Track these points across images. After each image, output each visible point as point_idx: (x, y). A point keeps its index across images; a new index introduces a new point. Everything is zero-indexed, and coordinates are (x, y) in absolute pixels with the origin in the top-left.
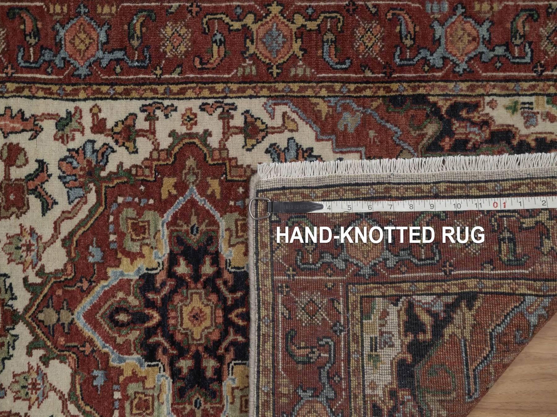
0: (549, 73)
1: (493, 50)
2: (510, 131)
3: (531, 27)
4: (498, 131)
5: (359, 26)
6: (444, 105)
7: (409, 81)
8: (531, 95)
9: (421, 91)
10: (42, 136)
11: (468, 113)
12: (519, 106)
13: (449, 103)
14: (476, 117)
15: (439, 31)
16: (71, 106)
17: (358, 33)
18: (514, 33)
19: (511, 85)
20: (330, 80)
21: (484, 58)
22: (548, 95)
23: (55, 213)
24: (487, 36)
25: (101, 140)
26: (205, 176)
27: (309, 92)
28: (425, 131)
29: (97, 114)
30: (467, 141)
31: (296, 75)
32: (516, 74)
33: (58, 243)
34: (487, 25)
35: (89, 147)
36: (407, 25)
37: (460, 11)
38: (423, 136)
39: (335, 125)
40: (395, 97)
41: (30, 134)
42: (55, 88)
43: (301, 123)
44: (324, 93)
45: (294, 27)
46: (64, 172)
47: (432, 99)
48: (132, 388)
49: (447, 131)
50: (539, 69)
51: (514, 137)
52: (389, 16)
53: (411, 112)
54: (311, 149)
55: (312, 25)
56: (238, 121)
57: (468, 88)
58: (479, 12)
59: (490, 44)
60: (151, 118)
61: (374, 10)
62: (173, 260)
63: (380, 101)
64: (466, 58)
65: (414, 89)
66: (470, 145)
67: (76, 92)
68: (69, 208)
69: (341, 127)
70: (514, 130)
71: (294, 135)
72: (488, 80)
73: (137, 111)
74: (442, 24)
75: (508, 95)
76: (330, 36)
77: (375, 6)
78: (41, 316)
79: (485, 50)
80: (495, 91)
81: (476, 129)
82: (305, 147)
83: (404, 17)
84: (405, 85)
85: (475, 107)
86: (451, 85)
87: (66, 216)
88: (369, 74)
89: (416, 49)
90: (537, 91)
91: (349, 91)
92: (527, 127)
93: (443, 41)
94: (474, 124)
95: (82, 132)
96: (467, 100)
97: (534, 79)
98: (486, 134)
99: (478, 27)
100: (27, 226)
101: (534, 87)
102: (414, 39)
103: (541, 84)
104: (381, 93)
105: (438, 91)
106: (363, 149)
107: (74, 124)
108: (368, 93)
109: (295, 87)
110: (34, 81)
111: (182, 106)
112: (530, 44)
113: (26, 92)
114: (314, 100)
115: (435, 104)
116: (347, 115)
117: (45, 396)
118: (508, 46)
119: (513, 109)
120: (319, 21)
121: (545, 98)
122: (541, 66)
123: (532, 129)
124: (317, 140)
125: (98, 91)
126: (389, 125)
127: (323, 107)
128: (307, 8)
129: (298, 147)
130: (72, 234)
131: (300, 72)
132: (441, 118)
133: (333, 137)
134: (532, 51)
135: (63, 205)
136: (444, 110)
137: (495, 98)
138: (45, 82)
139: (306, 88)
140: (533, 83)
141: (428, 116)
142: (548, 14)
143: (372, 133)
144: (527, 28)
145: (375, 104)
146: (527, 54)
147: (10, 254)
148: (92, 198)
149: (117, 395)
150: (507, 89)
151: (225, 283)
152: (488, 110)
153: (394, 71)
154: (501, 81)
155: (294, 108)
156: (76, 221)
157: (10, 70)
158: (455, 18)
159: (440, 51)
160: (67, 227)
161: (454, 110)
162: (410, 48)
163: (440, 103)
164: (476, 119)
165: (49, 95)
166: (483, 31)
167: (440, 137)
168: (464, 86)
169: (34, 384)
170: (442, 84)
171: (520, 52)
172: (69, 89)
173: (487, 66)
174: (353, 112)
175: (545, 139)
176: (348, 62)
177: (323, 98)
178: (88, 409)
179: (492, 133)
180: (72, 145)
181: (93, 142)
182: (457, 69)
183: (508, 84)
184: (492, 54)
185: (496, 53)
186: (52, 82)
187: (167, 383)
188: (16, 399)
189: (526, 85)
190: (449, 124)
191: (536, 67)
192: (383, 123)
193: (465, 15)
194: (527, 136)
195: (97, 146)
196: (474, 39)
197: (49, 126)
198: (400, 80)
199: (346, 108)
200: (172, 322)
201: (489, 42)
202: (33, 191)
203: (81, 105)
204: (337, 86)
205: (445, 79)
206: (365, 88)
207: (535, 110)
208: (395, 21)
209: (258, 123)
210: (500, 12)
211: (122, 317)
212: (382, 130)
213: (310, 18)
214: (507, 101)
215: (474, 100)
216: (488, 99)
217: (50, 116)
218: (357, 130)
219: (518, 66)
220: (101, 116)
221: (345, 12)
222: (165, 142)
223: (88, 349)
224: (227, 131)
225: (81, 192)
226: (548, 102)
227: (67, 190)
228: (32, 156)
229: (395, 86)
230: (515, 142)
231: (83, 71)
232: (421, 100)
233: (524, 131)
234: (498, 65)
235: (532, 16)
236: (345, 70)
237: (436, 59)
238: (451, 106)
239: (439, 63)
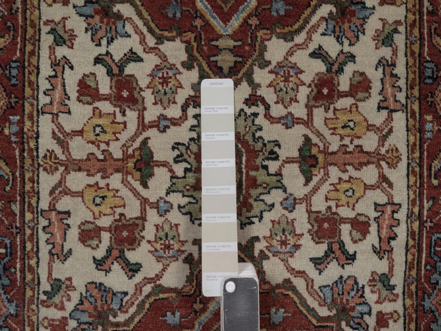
10: (375, 258)
16: (399, 290)
23: (312, 272)
25: (372, 322)
29: (392, 317)
33: (287, 275)
35: (365, 309)
41: (377, 246)
42: (414, 273)
46: (345, 281)
67: (411, 296)
68: (316, 287)
87: (310, 283)
95: (377, 302)
100: (302, 242)
107: (385, 293)
110: (420, 251)
113: (411, 242)
117: (159, 259)
125: (411, 320)
130: (294, 289)
135: (318, 280)
138: (419, 262)
147: (279, 223)
148: (324, 312)
156: (306, 295)
157: (429, 224)
160: (300, 284)
165: (409, 266)
169: (168, 247)
172: (413, 287)
180: (367, 290)
181: (370, 314)
186: (419, 270)
188: (157, 226)
195: (366, 317)
197: (383, 266)
202: (330, 250)
203: (400, 301)
217: (391, 268)
220: (391, 322)
225: (329, 301)
227: (331, 285)
228: (359, 248)
231: (427, 304)
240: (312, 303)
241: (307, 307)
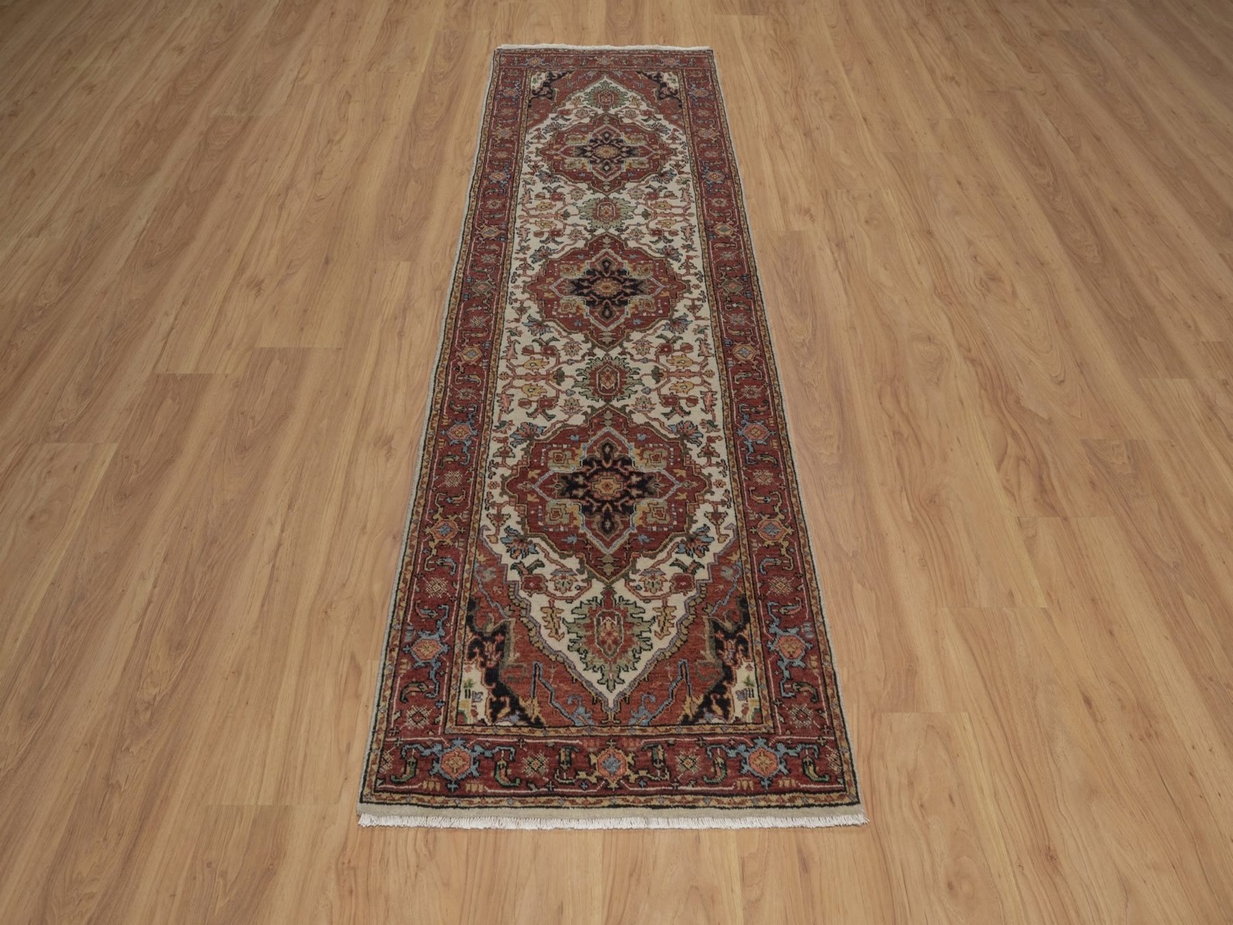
0: (776, 711)
1: (786, 669)
2: (732, 679)
3: (806, 697)
4: (731, 672)
5: (788, 580)
6: (745, 634)
7: (758, 611)
8: (759, 696)
9: (752, 619)
10: (704, 414)
11: (742, 650)
12: (750, 687)
13: (746, 637)
14: (739, 656)
15: (793, 631)
16: (721, 426)
17: (783, 579)
18: (800, 684)
19: (764, 681)
20: (752, 563)
21: (779, 663)
22: (760, 709)
23: (663, 419)
24: (795, 665)
25: (704, 441)
26: (688, 491)
27: (743, 550)
28: (727, 621)
29: (717, 439)
30: (723, 649)
31: (752, 542)
32: (773, 686)
33: (647, 420)
34: (803, 665)
35: (699, 435)
36: (793, 610)
37: (809, 646)
38: (723, 620)
39: (724, 564)
40: (746, 602)
41: (704, 408)
42: (729, 420)
43: (724, 545)
44: (744, 558)
45: (781, 541)
46: (685, 423)
47: (748, 626)
48: (569, 454)
49: (728, 636)
50: (778, 703)
51: (729, 683)
52: (797, 599)
53: (738, 613)
54: (708, 550)
55: (783, 551)
56: (721, 509)
57: (758, 651)
58: (810, 660)
59: (790, 667)
60: (718, 464)
61: (799, 589)
62: (639, 474)
63: (743, 592)
64: (778, 649)
65: (753, 614)
66: (720, 652)
67: (728, 429)
68: (666, 425)
69: (724, 568)
70: (733, 683)
71: (716, 541)
72: (765, 665)
73: (721, 458)
74: (798, 633)
75: (757, 679)
76: (779, 562)
77: (802, 589)
78: (608, 412)
79: (786, 663)
80: (758, 670)
81: (731, 656)
82: (709, 547)
83: (798, 608)
84: (755, 608)
85: (746, 656)
86: (758, 639)
87: (662, 424)
88: (759, 585)
89: (779, 615)
90: (762, 701)
91: (746, 573)
92: (736, 692)
93: (787, 634)
94: (734, 654)
95: (707, 432)
96: (750, 649)
97: (770, 699)
98: (729, 663)
99: (800, 658)
100: (655, 406)
101: (765, 699)
102: (785, 614)
103: (768, 704)
104: (748, 593)
105: (753, 630)
106: (711, 581)
107: (711, 428)
108: (747, 585)
109: (745, 542)
110: (732, 411)
111: (727, 480)
112: (795, 696)
113: (725, 407)
114: (738, 553)
115: (745, 628)
116: (731, 571)
117: (567, 413)
118: (790, 680)
119: (748, 683)
120: (786, 555)
121: (758, 707)
122: (781, 705)
123: (735, 697)
124: (714, 554)
125: (730, 440)
126: (728, 597)
127: (735, 558)
128: (794, 549)
129: (709, 543)
130: (652, 427)
131: (755, 545)
132: (736, 632)
133: (717, 563)
134: (790, 698)
135: (667, 423)
136: (742, 634)
137: (754, 670)
138: (732, 415)
139: (745, 548)
140: (768, 698)
141: (736, 623)
142: (818, 710)
143: (721, 587)
144: (805, 694)
145: (740, 589)
146: (787, 693)
148: (672, 436)
149: (565, 446)
150: (761, 679)
151: (627, 501)
152: (745, 664)
153: (763, 602)
154: (766, 674)
155: (732, 541)
156: (659, 428)
157: (736, 400)
158: (803, 642)
159: (780, 632)
160: (656, 424)
161: (742, 641)
162: (779, 612)
163: (746, 632)
164: (737, 656)
165: (725, 417)
166: (798, 662)
167: (724, 631)
168: (759, 647)
169: (573, 409)
170: (759, 633)
171: (788, 689)
172: (730, 426)
173: (774, 663)
174: (733, 576)
175: (730, 706)
176: (765, 573)
177: (741, 557)
178: (558, 432)
179: (729, 667)
180: (700, 428)
181: (702, 437)
182: (769, 643)
183: (764, 679)
184: (783, 668)
185: (785, 671)
186: (732, 418)
187: (570, 471)
188: (566, 401)
189: (765, 692)
190: (733, 638)
191: (780, 701)
192: (729, 594)
193: (806, 650)
194: (730, 693)
195: (700, 439)
196: (791, 656)
197: (709, 417)
198: (757, 605)
199: (736, 571)
200: (605, 474)
201: (791, 666)
202: (674, 409)
203: (722, 431)
204: (748, 566)
205: (762, 635)
206: (749, 582)
207: (749, 699)
208: (795, 602)
209: (721, 520)
210: (812, 674)
211: (607, 449)
212: (724, 593)
213: (787, 550)
214: (753, 678)
215: (751, 655)
216: (752, 664)
217: (714, 417)
218: (723, 577)
219: (778, 686)
220: (717, 441)
221: (795, 571)
222: (705, 471)
223: (590, 433)
224: (714, 504)
225: (675, 430)
226: (755, 709)
227: (676, 425)
228: (692, 409)
229: (753, 602)
230: (725, 683)
231: (740, 433)
232: (747, 619)
233: (734, 690)
234: (777, 673)
235: (814, 698)
236: (759, 571)
237: (773, 629)
238: (745, 639)
239: (772, 631)
240: (663, 431)
241: (662, 434)
